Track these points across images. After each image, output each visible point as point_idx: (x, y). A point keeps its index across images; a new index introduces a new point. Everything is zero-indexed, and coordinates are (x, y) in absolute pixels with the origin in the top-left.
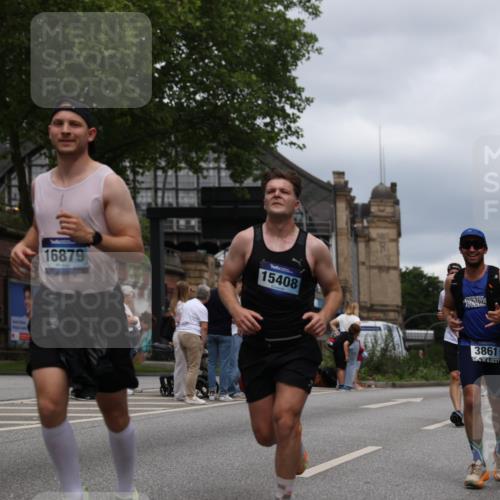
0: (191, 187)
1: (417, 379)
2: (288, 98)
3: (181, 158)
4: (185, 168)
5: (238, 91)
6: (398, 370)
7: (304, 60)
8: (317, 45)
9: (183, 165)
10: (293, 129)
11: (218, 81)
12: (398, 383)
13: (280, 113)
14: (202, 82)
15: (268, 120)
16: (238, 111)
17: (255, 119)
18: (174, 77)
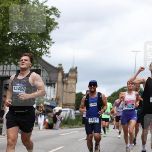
0: (14, 70)
1: (78, 125)
2: (47, 42)
3: (12, 61)
4: (13, 64)
5: (32, 40)
6: (72, 123)
7: (53, 30)
8: (58, 26)
9: (13, 63)
10: (48, 51)
11: (26, 37)
12: (72, 127)
13: (44, 46)
14: (22, 38)
15: (40, 49)
16: (31, 46)
17: (36, 48)
18: (13, 36)
